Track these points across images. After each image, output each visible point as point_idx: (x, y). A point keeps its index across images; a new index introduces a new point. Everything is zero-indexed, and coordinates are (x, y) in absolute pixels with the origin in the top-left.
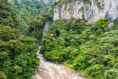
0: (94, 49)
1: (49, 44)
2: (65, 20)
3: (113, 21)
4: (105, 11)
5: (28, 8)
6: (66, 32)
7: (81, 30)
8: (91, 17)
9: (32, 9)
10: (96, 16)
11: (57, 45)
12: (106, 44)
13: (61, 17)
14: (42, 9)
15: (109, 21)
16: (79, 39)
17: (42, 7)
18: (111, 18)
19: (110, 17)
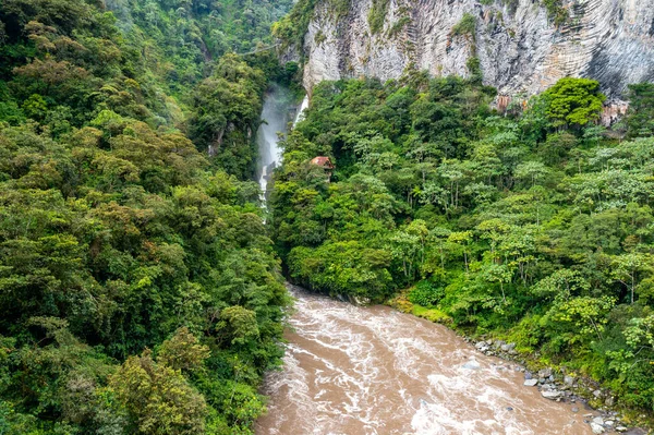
0: (554, 227)
1: (311, 207)
2: (375, 84)
3: (628, 92)
4: (588, 40)
5: (142, 15)
6: (389, 150)
7: (463, 139)
8: (513, 72)
9: (167, 20)
10: (538, 67)
11: (352, 214)
12: (613, 205)
13: (352, 69)
14: (220, 17)
15: (608, 91)
16: (463, 183)
17: (220, 11)
18: (617, 78)
19: (611, 69)
